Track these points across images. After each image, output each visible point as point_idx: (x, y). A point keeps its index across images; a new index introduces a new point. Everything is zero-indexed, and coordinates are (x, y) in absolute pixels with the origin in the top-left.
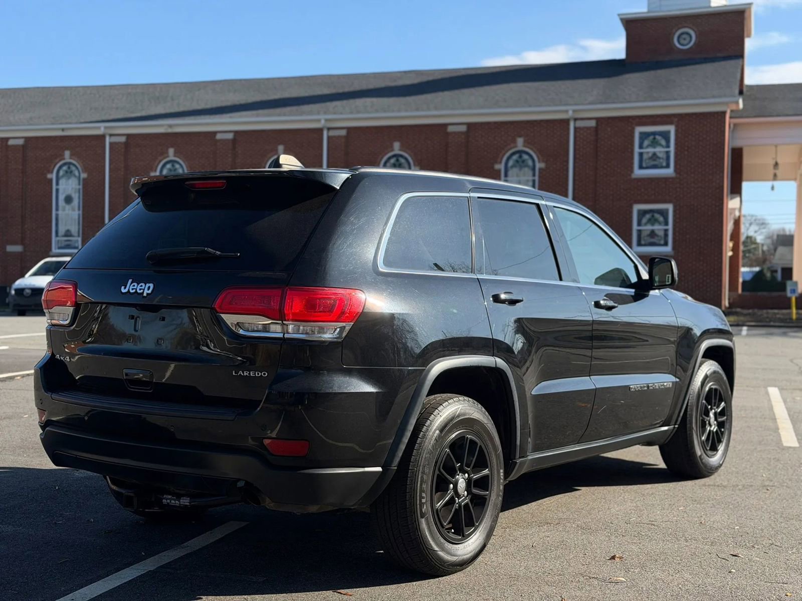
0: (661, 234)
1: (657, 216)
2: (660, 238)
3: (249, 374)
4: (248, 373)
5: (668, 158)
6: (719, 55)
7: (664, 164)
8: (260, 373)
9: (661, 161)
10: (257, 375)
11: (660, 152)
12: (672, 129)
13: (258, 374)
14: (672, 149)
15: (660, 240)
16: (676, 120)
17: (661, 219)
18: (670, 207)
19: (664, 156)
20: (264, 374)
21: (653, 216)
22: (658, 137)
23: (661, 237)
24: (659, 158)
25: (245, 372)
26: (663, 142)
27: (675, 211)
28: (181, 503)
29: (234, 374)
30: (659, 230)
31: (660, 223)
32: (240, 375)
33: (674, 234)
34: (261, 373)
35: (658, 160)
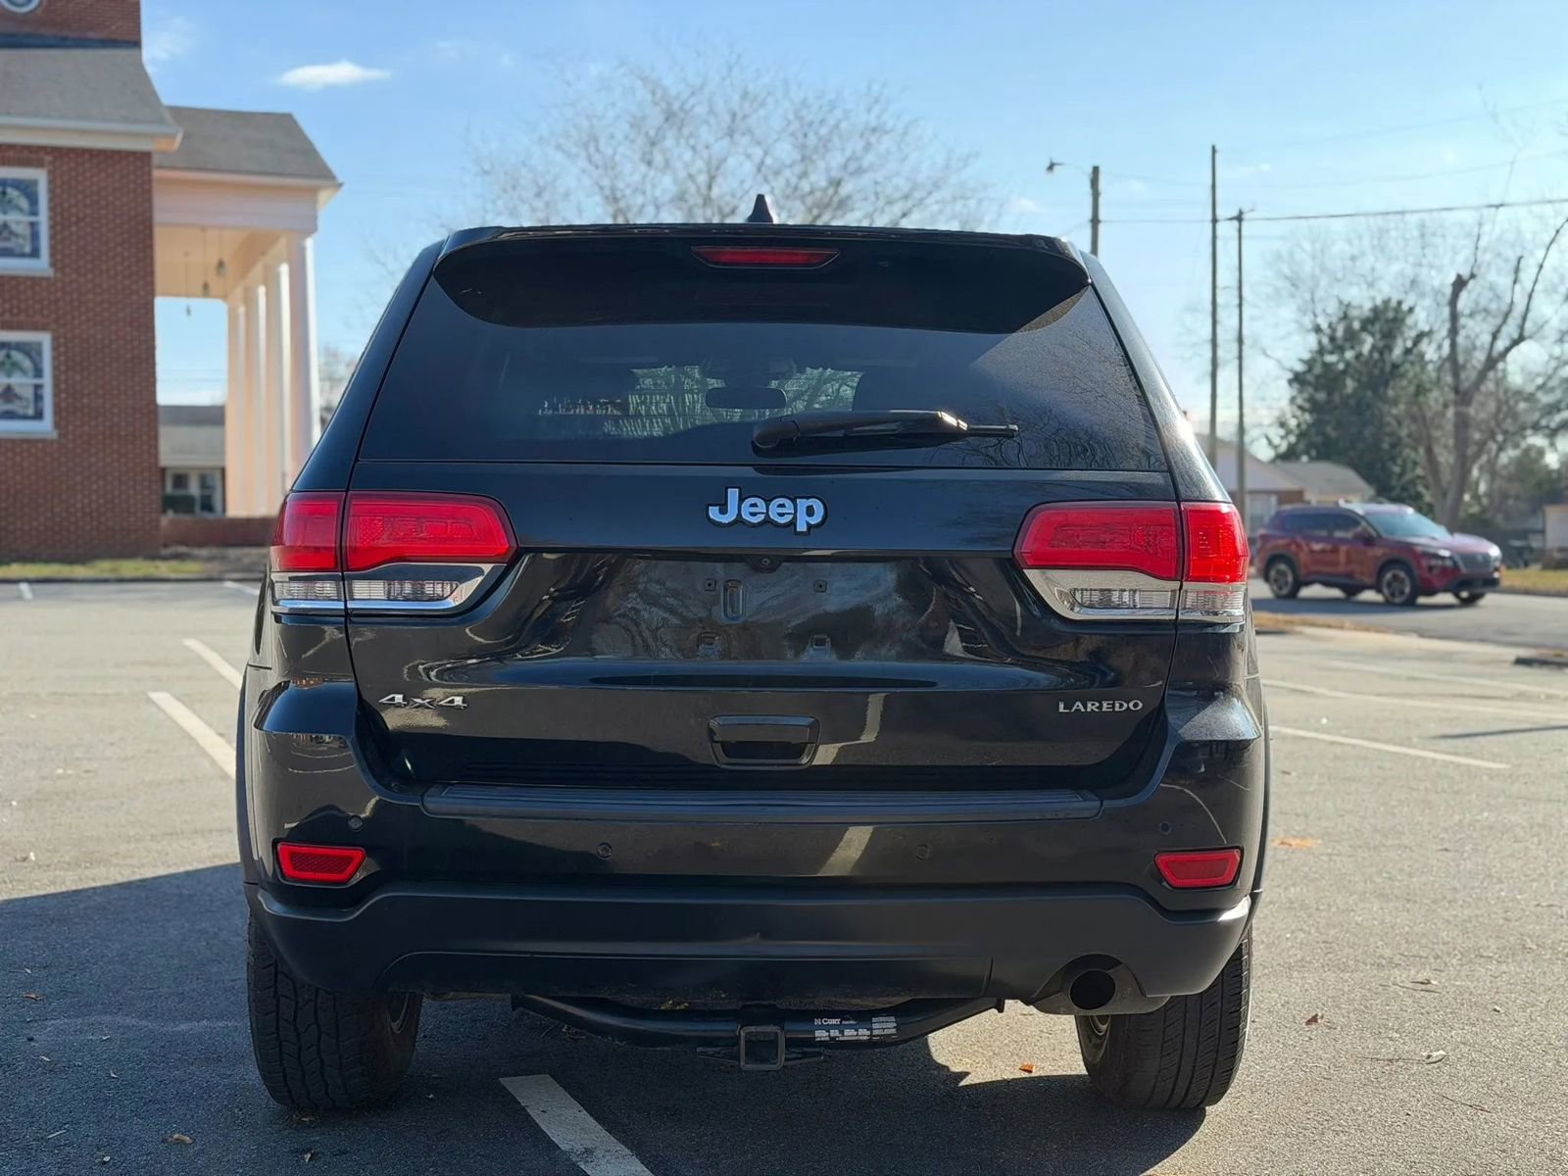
0: (28, 393)
1: (17, 356)
2: (24, 403)
3: (1100, 708)
4: (1097, 705)
5: (35, 236)
6: (91, 35)
7: (27, 249)
8: (1125, 705)
9: (21, 241)
10: (1117, 709)
11: (18, 223)
12: (40, 176)
13: (1121, 706)
14: (43, 218)
15: (27, 407)
16: (48, 158)
17: (27, 363)
18: (45, 339)
19: (27, 232)
20: (1136, 705)
21: (8, 356)
22: (12, 192)
23: (27, 399)
24: (17, 236)
25: (1089, 705)
26: (24, 203)
27: (55, 348)
28: (876, 1032)
29: (1061, 710)
30: (21, 385)
31: (24, 372)
32: (1077, 710)
33: (56, 394)
34: (1128, 703)
35: (13, 239)
